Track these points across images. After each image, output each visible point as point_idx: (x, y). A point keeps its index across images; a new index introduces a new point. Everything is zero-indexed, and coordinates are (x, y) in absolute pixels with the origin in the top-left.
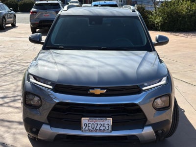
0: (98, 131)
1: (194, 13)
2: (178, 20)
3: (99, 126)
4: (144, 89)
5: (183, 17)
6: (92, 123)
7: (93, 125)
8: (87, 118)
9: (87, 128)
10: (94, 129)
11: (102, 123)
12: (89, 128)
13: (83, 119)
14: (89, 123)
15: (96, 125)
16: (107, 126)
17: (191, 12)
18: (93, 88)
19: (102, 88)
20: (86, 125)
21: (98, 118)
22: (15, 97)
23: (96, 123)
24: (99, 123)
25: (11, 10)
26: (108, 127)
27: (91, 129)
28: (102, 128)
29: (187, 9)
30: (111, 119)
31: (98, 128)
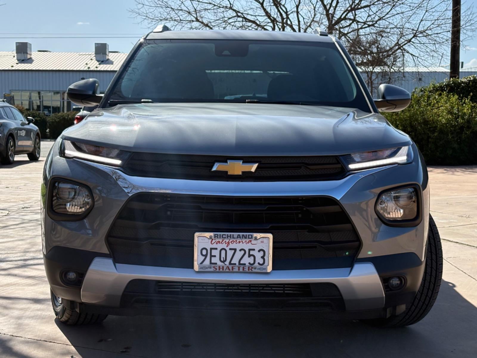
0: (236, 269)
1: (469, 121)
2: (429, 137)
3: (239, 254)
4: (352, 166)
5: (441, 132)
6: (220, 246)
7: (223, 252)
8: (208, 234)
9: (207, 262)
10: (227, 263)
11: (247, 247)
12: (214, 260)
13: (197, 234)
14: (215, 246)
15: (230, 253)
16: (259, 255)
17: (460, 120)
18: (224, 160)
19: (247, 160)
20: (204, 252)
21: (236, 234)
22: (25, 260)
23: (232, 246)
24: (238, 246)
25: (30, 121)
26: (263, 257)
27: (219, 263)
28: (247, 260)
29: (450, 112)
30: (270, 236)
31: (235, 261)
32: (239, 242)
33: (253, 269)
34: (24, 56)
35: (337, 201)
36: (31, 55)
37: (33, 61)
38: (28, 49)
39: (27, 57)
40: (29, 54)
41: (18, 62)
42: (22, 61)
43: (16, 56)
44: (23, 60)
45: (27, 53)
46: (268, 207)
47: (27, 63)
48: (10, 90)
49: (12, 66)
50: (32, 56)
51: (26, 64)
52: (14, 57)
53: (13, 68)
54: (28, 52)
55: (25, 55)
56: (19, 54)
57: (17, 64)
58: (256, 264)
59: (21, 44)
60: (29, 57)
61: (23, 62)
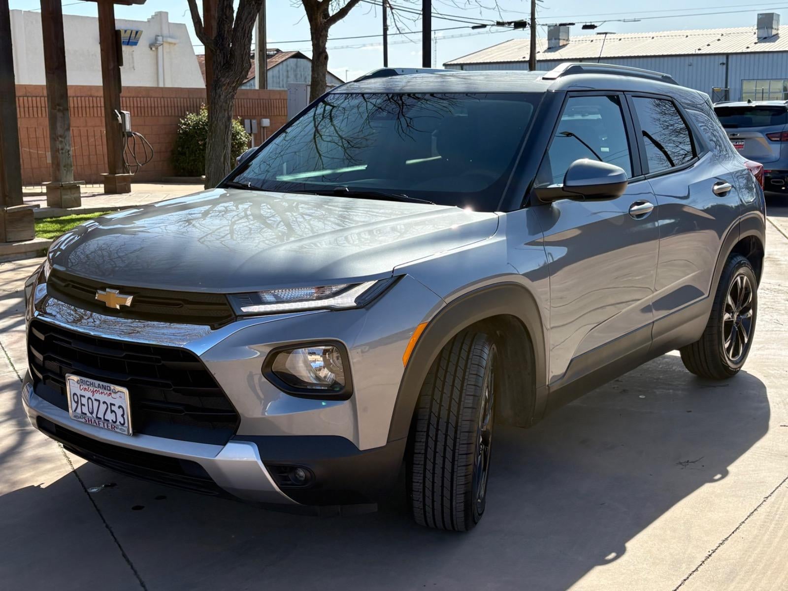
0: (102, 425)
3: (103, 408)
6: (87, 394)
7: (90, 402)
9: (79, 411)
10: (94, 415)
11: (109, 400)
12: (84, 410)
13: (68, 377)
14: (83, 393)
15: (96, 405)
20: (76, 398)
21: (97, 382)
23: (96, 396)
24: (101, 398)
26: (123, 416)
27: (88, 414)
28: (110, 416)
30: (126, 391)
31: (101, 415)
32: (102, 393)
33: (115, 429)
34: (768, 31)
35: (197, 357)
36: (778, 30)
37: (778, 37)
38: (774, 22)
39: (772, 34)
40: (775, 29)
41: (757, 41)
42: (762, 39)
43: (757, 33)
44: (765, 38)
45: (772, 28)
46: (126, 354)
47: (768, 42)
48: (742, 80)
49: (748, 48)
50: (779, 32)
51: (768, 44)
52: (755, 33)
53: (749, 50)
54: (774, 26)
55: (770, 30)
56: (761, 31)
57: (756, 43)
58: (118, 423)
59: (764, 16)
60: (774, 32)
61: (765, 40)
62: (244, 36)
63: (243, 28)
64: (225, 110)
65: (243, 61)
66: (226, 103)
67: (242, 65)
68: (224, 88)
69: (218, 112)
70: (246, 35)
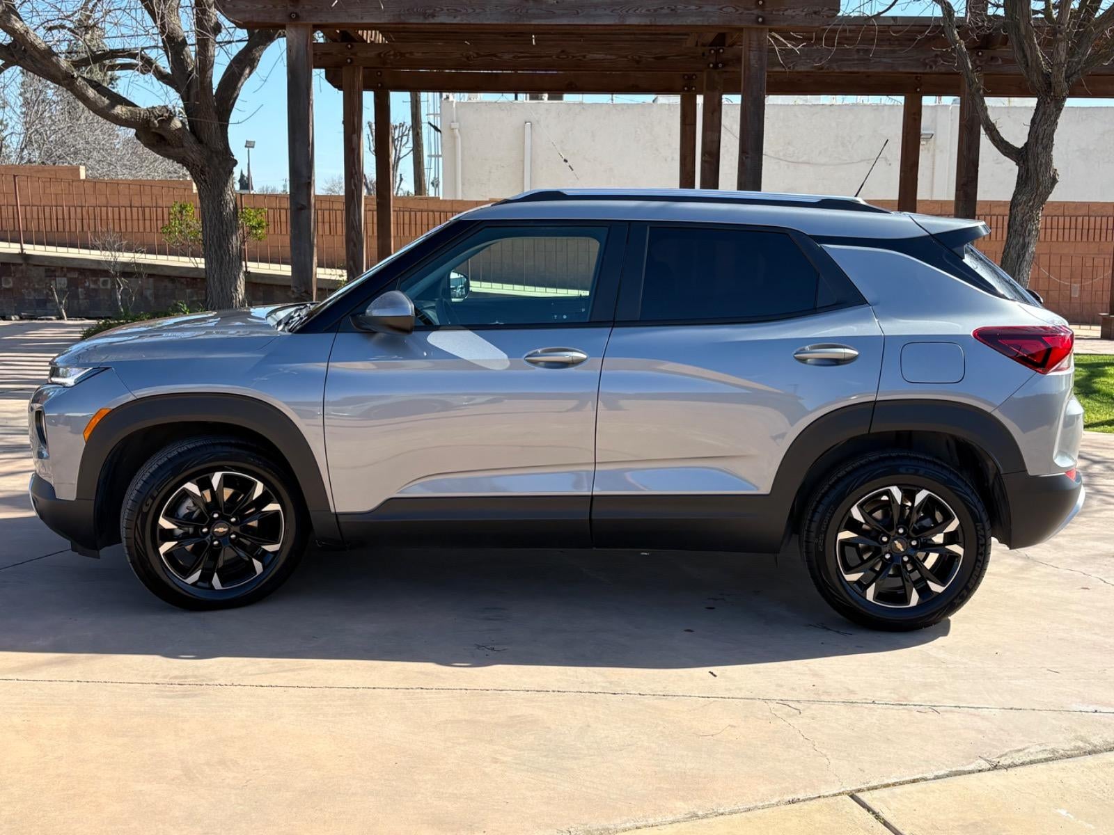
62: (1037, 142)
63: (1036, 132)
64: (1020, 235)
65: (1037, 175)
66: (1022, 226)
67: (1038, 179)
68: (1019, 208)
69: (1012, 237)
70: (1040, 142)
